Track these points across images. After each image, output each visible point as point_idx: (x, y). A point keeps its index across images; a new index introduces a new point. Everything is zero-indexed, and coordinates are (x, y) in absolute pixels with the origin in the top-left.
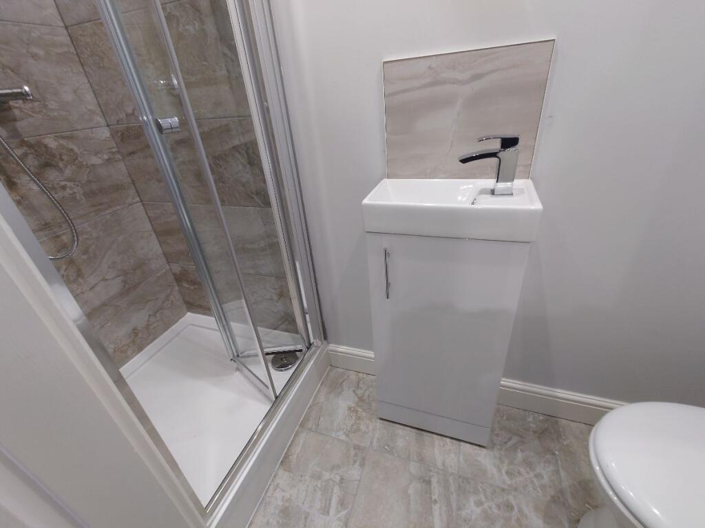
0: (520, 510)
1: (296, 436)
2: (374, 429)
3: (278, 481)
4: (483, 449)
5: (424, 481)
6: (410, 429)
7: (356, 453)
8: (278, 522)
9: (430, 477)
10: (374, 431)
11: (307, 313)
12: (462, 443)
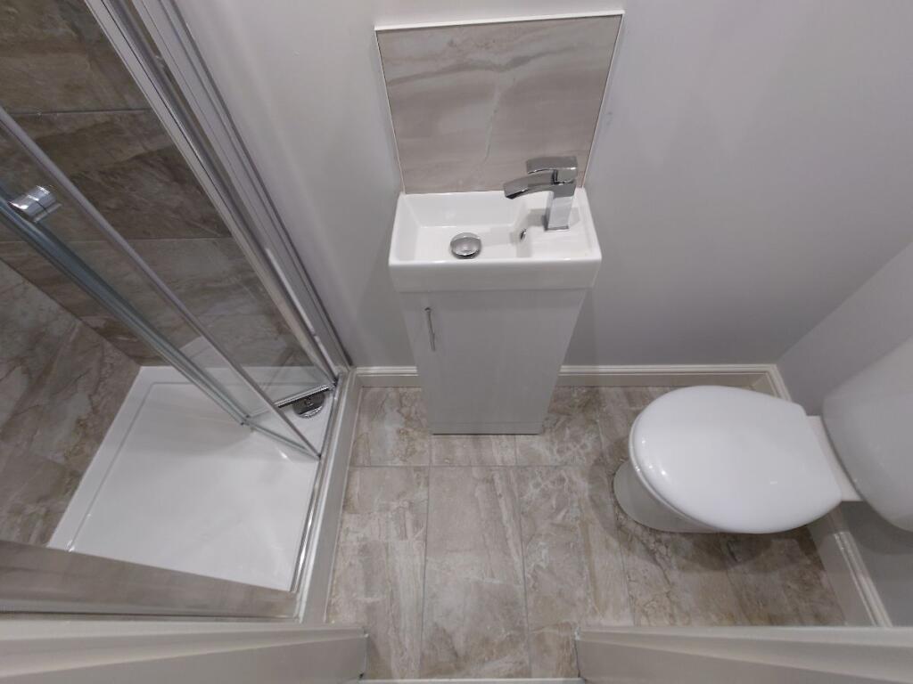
0: (571, 481)
1: (349, 476)
2: (430, 446)
3: (345, 526)
4: (536, 436)
5: (487, 481)
6: (465, 436)
7: (418, 475)
8: (360, 561)
9: (493, 476)
10: (431, 449)
11: (315, 335)
12: (517, 436)
